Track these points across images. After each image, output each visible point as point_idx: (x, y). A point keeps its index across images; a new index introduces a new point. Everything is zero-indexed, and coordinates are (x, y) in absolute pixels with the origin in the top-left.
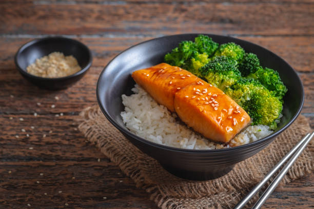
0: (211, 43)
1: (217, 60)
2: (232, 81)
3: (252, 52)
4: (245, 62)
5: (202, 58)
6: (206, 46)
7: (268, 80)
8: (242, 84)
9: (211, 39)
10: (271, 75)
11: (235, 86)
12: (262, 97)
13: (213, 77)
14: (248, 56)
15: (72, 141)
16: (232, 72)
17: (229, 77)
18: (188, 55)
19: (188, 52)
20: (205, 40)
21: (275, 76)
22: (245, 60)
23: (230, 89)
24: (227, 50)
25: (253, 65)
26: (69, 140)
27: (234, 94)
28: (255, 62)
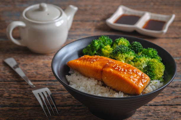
0: (109, 39)
1: (119, 47)
2: (132, 57)
3: (136, 41)
4: (135, 47)
5: (108, 48)
6: (107, 41)
7: (151, 54)
8: (139, 58)
9: (108, 37)
10: (152, 51)
11: (134, 60)
12: (154, 63)
13: (122, 56)
14: (135, 43)
15: (29, 96)
16: (131, 52)
17: (131, 55)
18: (98, 47)
19: (98, 46)
20: (106, 38)
21: (154, 51)
22: (134, 46)
23: (132, 62)
24: (121, 41)
25: (139, 48)
26: (27, 95)
27: (135, 65)
28: (140, 45)
